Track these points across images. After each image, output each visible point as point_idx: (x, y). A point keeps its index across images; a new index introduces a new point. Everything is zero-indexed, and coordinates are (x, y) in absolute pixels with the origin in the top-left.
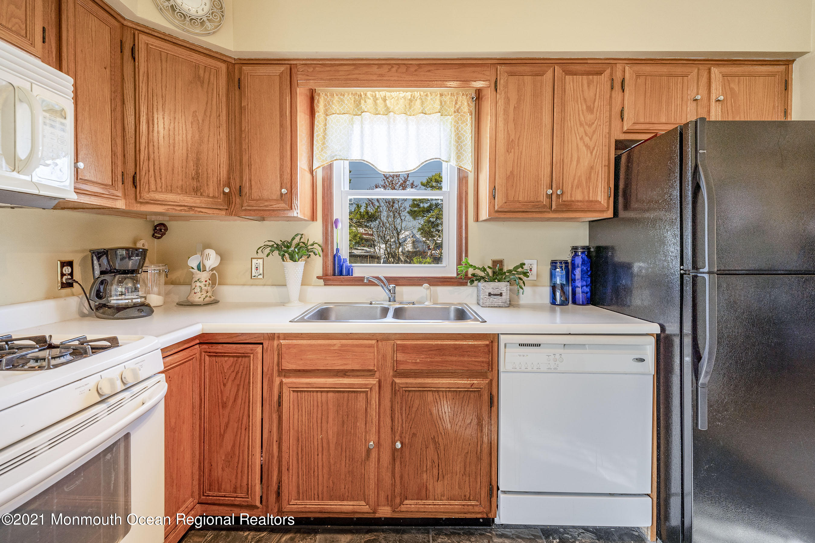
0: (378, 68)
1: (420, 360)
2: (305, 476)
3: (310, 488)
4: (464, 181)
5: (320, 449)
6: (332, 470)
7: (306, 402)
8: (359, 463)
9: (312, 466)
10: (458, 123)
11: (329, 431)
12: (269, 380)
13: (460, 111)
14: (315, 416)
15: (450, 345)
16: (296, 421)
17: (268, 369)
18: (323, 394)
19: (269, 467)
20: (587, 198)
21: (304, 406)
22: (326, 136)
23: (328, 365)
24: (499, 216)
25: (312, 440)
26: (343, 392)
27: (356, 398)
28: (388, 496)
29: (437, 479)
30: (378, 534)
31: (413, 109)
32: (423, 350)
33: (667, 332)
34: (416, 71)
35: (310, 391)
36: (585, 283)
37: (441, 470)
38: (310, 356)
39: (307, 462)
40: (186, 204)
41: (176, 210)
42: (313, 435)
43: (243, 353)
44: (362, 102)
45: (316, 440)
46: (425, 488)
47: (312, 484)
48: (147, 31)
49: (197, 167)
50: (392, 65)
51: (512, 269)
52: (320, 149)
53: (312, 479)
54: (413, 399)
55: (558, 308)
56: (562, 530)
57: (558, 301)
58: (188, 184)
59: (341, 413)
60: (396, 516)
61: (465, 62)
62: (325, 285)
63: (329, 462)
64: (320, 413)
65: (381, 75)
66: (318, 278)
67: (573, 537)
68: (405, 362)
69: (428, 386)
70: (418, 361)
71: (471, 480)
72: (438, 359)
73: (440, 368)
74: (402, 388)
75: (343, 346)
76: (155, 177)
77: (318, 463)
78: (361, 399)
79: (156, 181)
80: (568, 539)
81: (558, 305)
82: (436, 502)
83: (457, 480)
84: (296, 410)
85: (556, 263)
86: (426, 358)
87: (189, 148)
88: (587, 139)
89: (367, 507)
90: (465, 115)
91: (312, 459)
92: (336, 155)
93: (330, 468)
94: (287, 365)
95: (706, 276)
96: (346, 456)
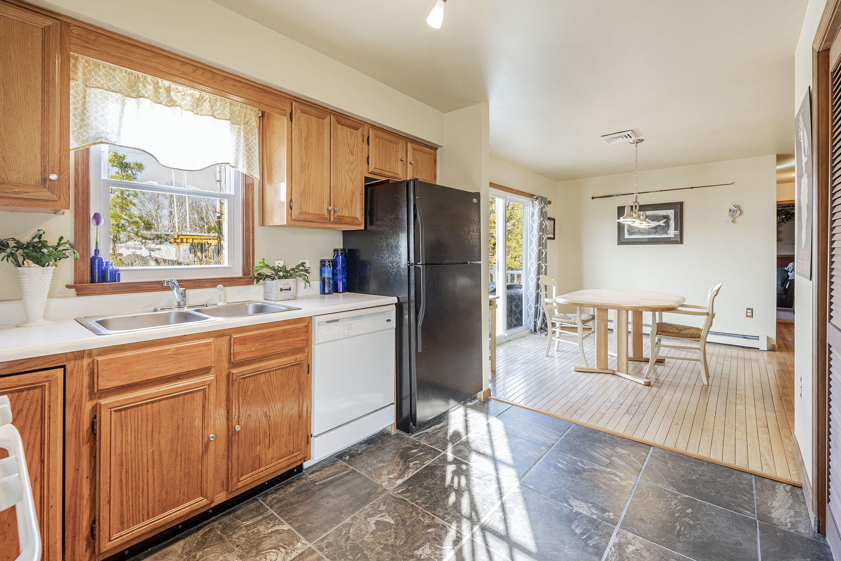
0: (181, 65)
1: (255, 349)
2: (131, 501)
3: (137, 510)
4: (250, 188)
5: (150, 463)
6: (165, 481)
7: (133, 419)
8: (196, 461)
9: (141, 486)
10: (248, 135)
11: (161, 442)
12: (75, 408)
13: (248, 124)
14: (144, 431)
15: (279, 330)
16: (118, 444)
17: (74, 395)
18: (153, 404)
19: (75, 512)
20: (351, 216)
21: (129, 422)
22: (85, 111)
23: (161, 372)
24: (295, 224)
25: (140, 458)
26: (179, 396)
27: (192, 398)
28: (223, 482)
29: (268, 446)
30: (211, 524)
31: (200, 108)
32: (258, 339)
33: (401, 301)
34: (222, 81)
35: (137, 406)
36: (344, 276)
37: (271, 438)
38: (137, 368)
39: (134, 484)
42: (142, 452)
43: (33, 384)
44: (141, 85)
45: (146, 456)
46: (258, 458)
47: (141, 505)
50: (198, 68)
51: (294, 267)
52: (78, 126)
53: (141, 500)
54: (248, 384)
55: (327, 296)
56: (347, 451)
57: (326, 291)
59: (176, 418)
60: (232, 496)
61: (266, 89)
62: (78, 295)
63: (162, 473)
64: (150, 426)
66: (68, 287)
67: (355, 451)
68: (242, 353)
69: (262, 369)
70: (253, 349)
71: (294, 436)
72: (270, 344)
73: (272, 351)
74: (239, 376)
75: (177, 349)
77: (148, 480)
78: (198, 398)
80: (353, 453)
81: (327, 294)
82: (267, 467)
83: (284, 441)
84: (119, 432)
85: (325, 262)
86: (260, 345)
88: (350, 173)
89: (205, 500)
90: (253, 128)
91: (141, 478)
92: (101, 137)
93: (162, 480)
94: (104, 384)
95: (421, 266)
96: (181, 461)
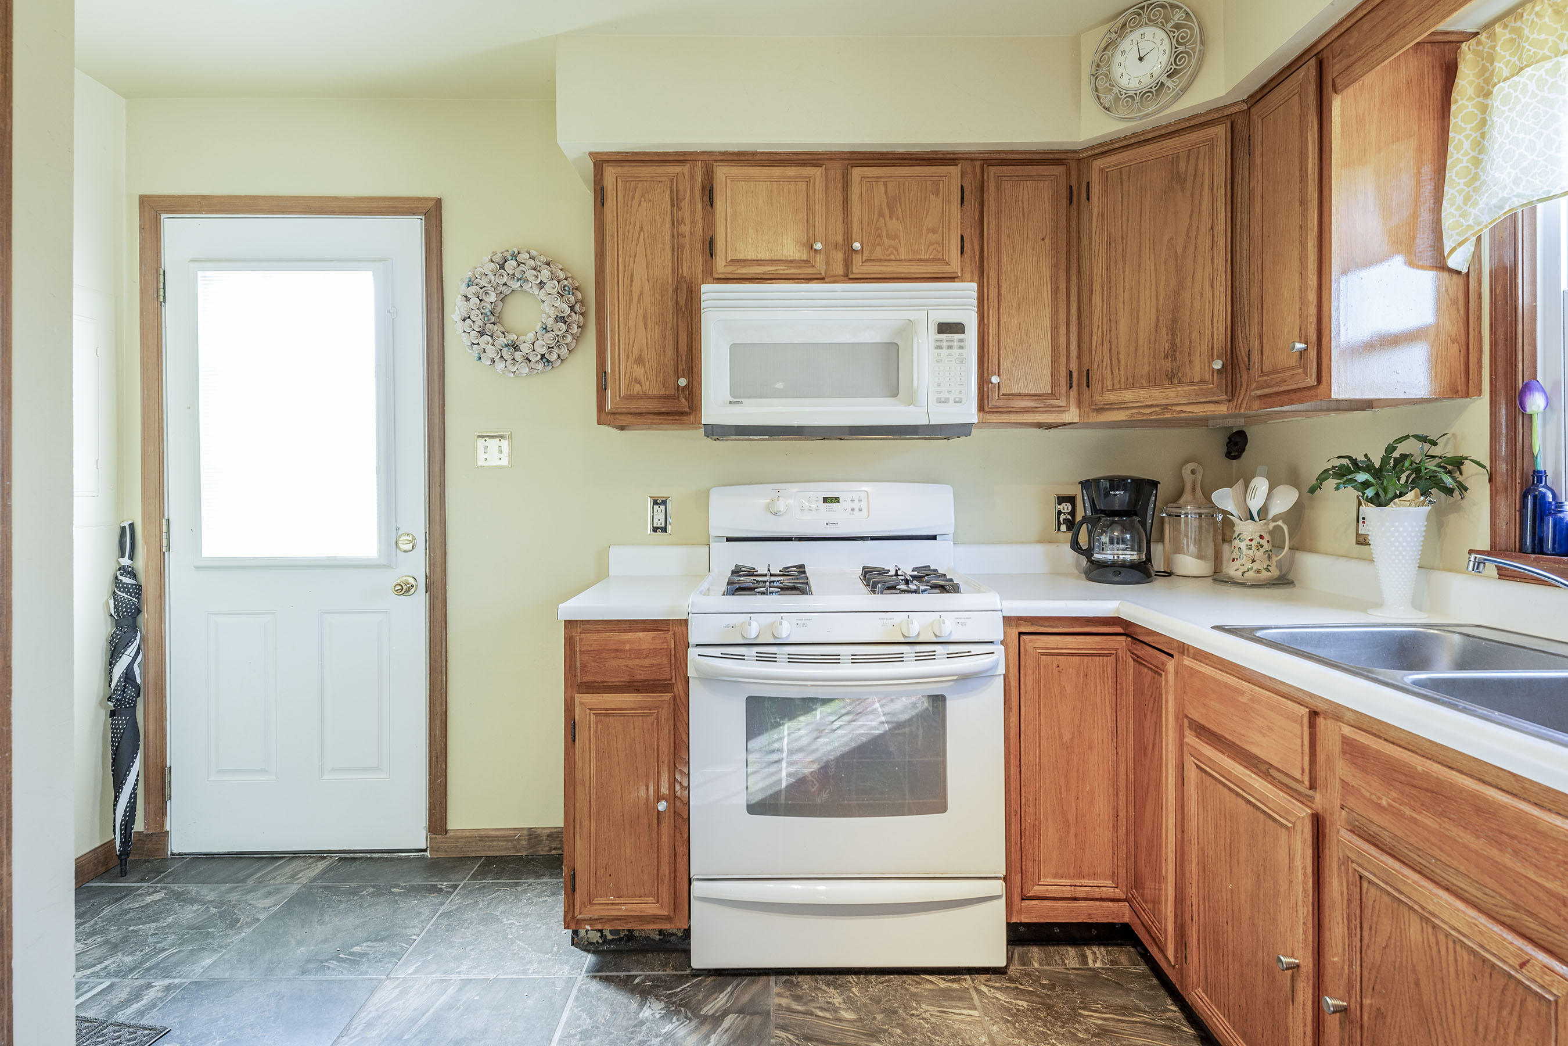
7: (1212, 800)
14: (1222, 836)
22: (1482, 157)
23: (1236, 734)
26: (1257, 807)
35: (1216, 780)
38: (1214, 704)
40: (1154, 403)
41: (1143, 414)
43: (1157, 667)
48: (1106, 148)
49: (1172, 334)
52: (1460, 200)
58: (1157, 367)
64: (1228, 832)
70: (1384, 802)
75: (1253, 698)
76: (1111, 368)
79: (1112, 374)
86: (1404, 803)
87: (1161, 307)
94: (1189, 709)
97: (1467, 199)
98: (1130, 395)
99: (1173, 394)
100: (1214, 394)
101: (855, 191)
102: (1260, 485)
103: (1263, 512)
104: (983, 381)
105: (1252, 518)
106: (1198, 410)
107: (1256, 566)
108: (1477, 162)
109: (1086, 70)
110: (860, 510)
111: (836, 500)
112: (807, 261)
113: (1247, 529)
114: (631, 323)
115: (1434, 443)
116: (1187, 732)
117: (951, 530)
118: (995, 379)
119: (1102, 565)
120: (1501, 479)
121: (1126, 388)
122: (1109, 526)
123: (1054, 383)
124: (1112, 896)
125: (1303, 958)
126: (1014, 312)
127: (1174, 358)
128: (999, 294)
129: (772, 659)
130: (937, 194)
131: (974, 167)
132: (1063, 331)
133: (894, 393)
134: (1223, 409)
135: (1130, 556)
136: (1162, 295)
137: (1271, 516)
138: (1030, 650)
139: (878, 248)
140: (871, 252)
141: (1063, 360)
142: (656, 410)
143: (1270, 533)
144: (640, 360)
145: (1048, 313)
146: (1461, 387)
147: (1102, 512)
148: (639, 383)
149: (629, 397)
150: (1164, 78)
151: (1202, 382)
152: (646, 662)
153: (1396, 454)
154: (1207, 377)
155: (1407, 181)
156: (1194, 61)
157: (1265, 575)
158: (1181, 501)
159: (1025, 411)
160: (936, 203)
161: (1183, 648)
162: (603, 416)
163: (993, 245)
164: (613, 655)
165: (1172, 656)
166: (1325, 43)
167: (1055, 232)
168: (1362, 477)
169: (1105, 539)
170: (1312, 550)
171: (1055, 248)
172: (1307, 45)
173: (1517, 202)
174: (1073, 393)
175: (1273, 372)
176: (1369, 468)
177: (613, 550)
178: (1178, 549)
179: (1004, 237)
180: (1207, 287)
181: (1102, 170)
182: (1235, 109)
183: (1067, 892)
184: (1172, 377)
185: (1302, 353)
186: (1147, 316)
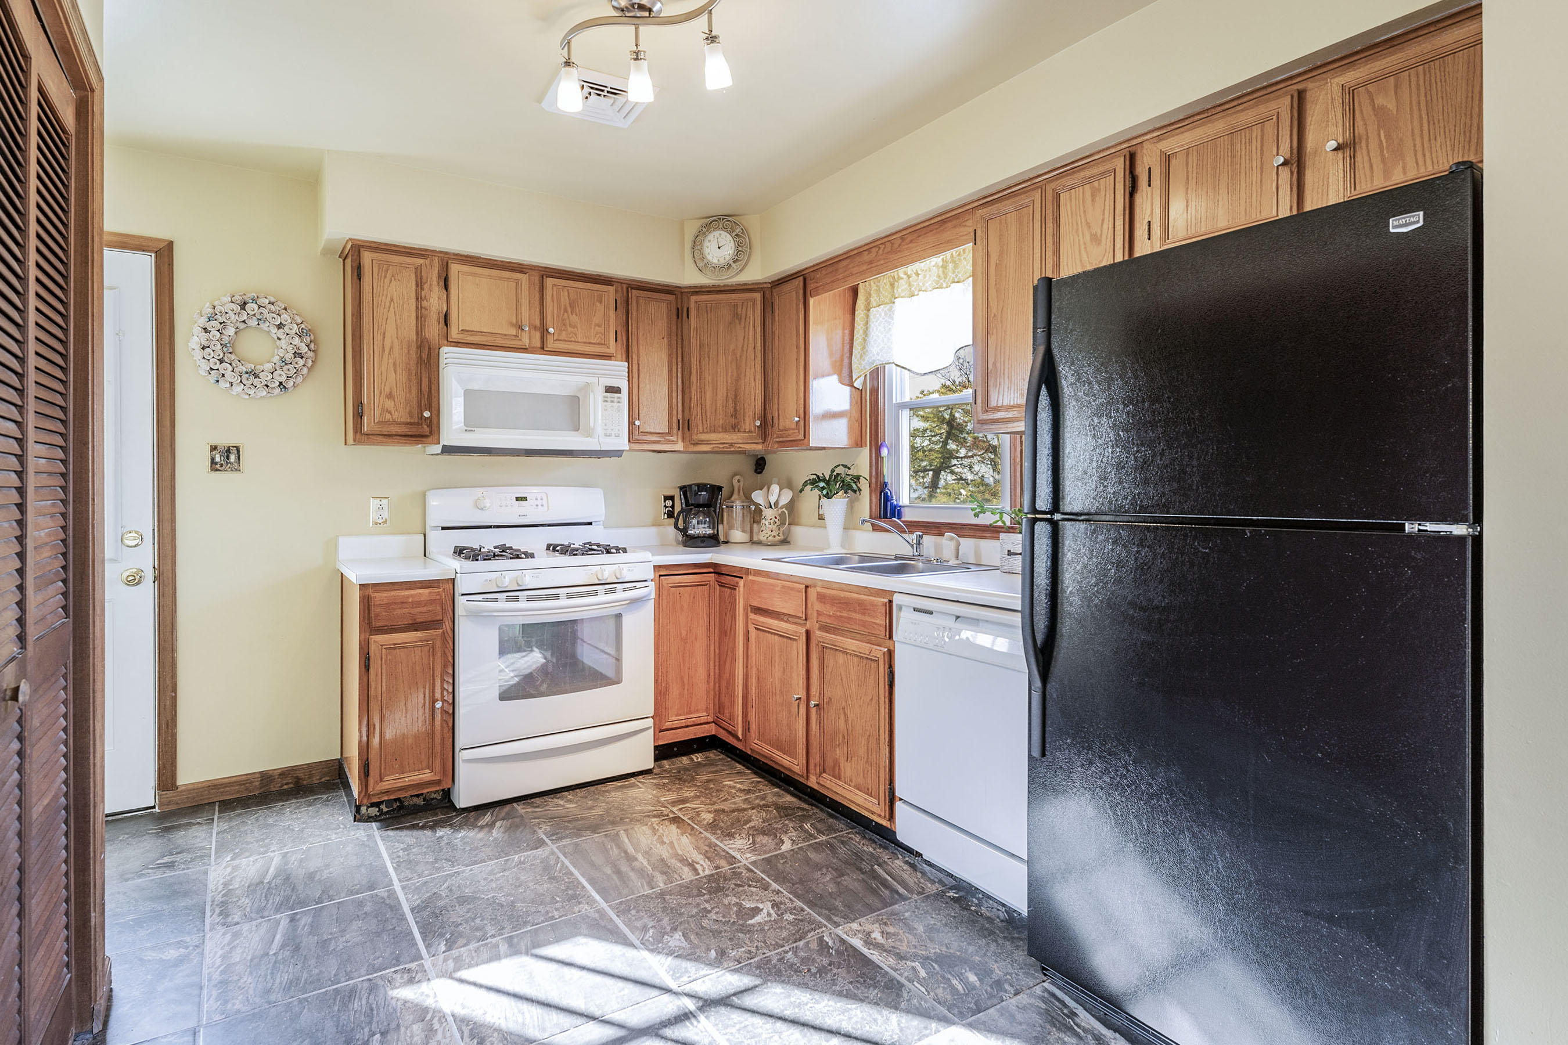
3: (766, 731)
5: (771, 693)
14: (768, 658)
16: (757, 660)
22: (866, 338)
26: (784, 637)
37: (849, 749)
40: (725, 441)
41: (720, 447)
42: (767, 677)
43: (733, 586)
44: (896, 285)
45: (769, 683)
46: (838, 765)
47: (767, 728)
48: (697, 290)
49: (735, 404)
52: (859, 356)
53: (767, 723)
58: (727, 422)
59: (782, 659)
64: (770, 655)
65: (871, 262)
71: (873, 770)
72: (845, 614)
73: (848, 625)
75: (783, 586)
76: (702, 420)
78: (794, 647)
79: (702, 423)
83: (862, 766)
84: (758, 648)
87: (729, 388)
89: (798, 767)
97: (861, 356)
98: (713, 436)
99: (735, 438)
100: (756, 439)
101: (549, 293)
102: (775, 488)
103: (776, 503)
104: (631, 423)
105: (771, 507)
106: (748, 447)
107: (773, 533)
108: (865, 340)
109: (688, 245)
110: (542, 506)
111: (525, 499)
112: (516, 336)
113: (769, 514)
114: (384, 369)
115: (849, 469)
116: (750, 614)
117: (603, 518)
118: (637, 423)
119: (692, 537)
120: (873, 486)
121: (710, 432)
122: (696, 514)
123: (670, 427)
124: (706, 721)
125: (802, 694)
126: (647, 381)
127: (736, 418)
128: (638, 370)
129: (516, 599)
130: (601, 302)
131: (622, 288)
132: (674, 395)
133: (577, 429)
134: (760, 447)
135: (710, 531)
136: (729, 381)
137: (780, 506)
138: (665, 585)
139: (564, 332)
140: (559, 335)
141: (675, 412)
142: (403, 434)
143: (780, 515)
144: (390, 396)
145: (666, 383)
146: (859, 443)
147: (692, 505)
148: (390, 412)
149: (380, 423)
150: (731, 262)
151: (750, 432)
152: (425, 609)
153: (835, 474)
154: (753, 429)
155: (839, 332)
156: (746, 258)
157: (778, 538)
158: (733, 499)
159: (654, 442)
160: (600, 307)
161: (747, 571)
162: (358, 436)
163: (635, 338)
164: (399, 606)
165: (742, 578)
166: (807, 271)
167: (670, 335)
168: (822, 484)
169: (694, 521)
170: (798, 524)
171: (670, 345)
172: (799, 269)
173: (879, 363)
174: (680, 433)
175: (785, 430)
176: (824, 480)
177: (341, 539)
178: (731, 527)
179: (641, 334)
180: (752, 380)
181: (696, 302)
182: (765, 286)
183: (683, 723)
184: (735, 428)
185: (797, 422)
186: (722, 392)
